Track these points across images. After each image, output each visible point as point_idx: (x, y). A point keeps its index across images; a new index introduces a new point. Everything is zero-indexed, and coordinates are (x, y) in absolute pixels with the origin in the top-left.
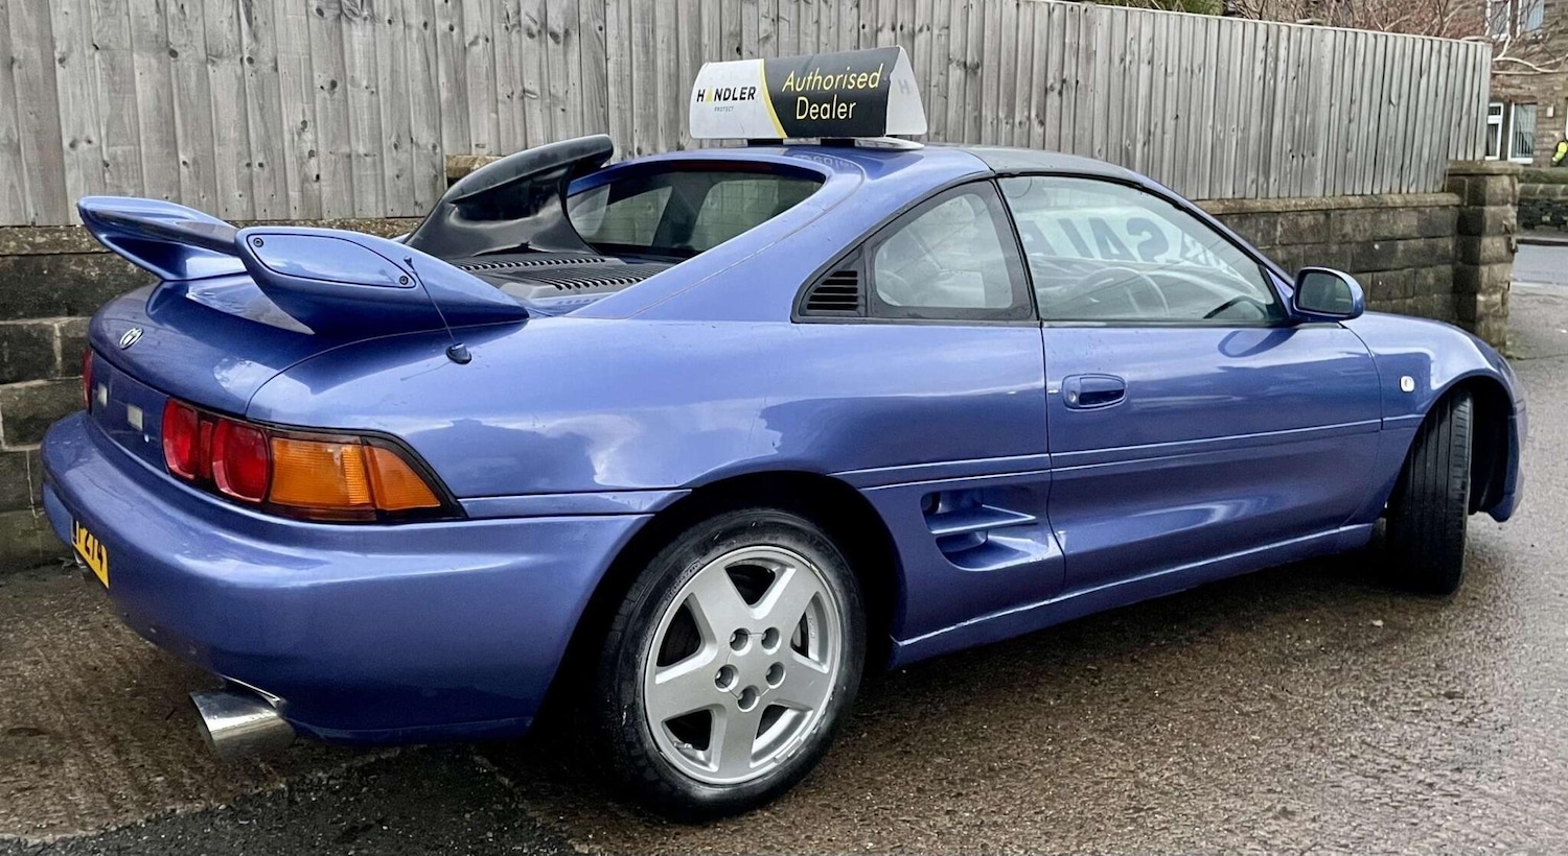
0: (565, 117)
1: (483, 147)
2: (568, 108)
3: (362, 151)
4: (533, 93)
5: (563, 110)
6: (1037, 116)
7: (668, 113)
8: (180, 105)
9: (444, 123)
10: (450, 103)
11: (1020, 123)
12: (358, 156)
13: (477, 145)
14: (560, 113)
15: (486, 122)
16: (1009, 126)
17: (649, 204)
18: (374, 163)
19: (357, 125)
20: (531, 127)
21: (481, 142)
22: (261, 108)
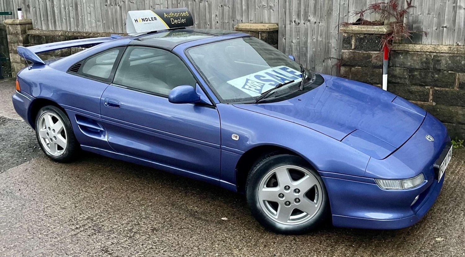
1: (252, 21)
3: (226, 22)
4: (265, 6)
5: (273, 10)
8: (196, 12)
9: (243, 15)
10: (245, 10)
12: (226, 23)
13: (251, 20)
14: (272, 11)
15: (253, 14)
18: (229, 25)
19: (225, 15)
20: (264, 15)
21: (252, 20)
22: (209, 12)
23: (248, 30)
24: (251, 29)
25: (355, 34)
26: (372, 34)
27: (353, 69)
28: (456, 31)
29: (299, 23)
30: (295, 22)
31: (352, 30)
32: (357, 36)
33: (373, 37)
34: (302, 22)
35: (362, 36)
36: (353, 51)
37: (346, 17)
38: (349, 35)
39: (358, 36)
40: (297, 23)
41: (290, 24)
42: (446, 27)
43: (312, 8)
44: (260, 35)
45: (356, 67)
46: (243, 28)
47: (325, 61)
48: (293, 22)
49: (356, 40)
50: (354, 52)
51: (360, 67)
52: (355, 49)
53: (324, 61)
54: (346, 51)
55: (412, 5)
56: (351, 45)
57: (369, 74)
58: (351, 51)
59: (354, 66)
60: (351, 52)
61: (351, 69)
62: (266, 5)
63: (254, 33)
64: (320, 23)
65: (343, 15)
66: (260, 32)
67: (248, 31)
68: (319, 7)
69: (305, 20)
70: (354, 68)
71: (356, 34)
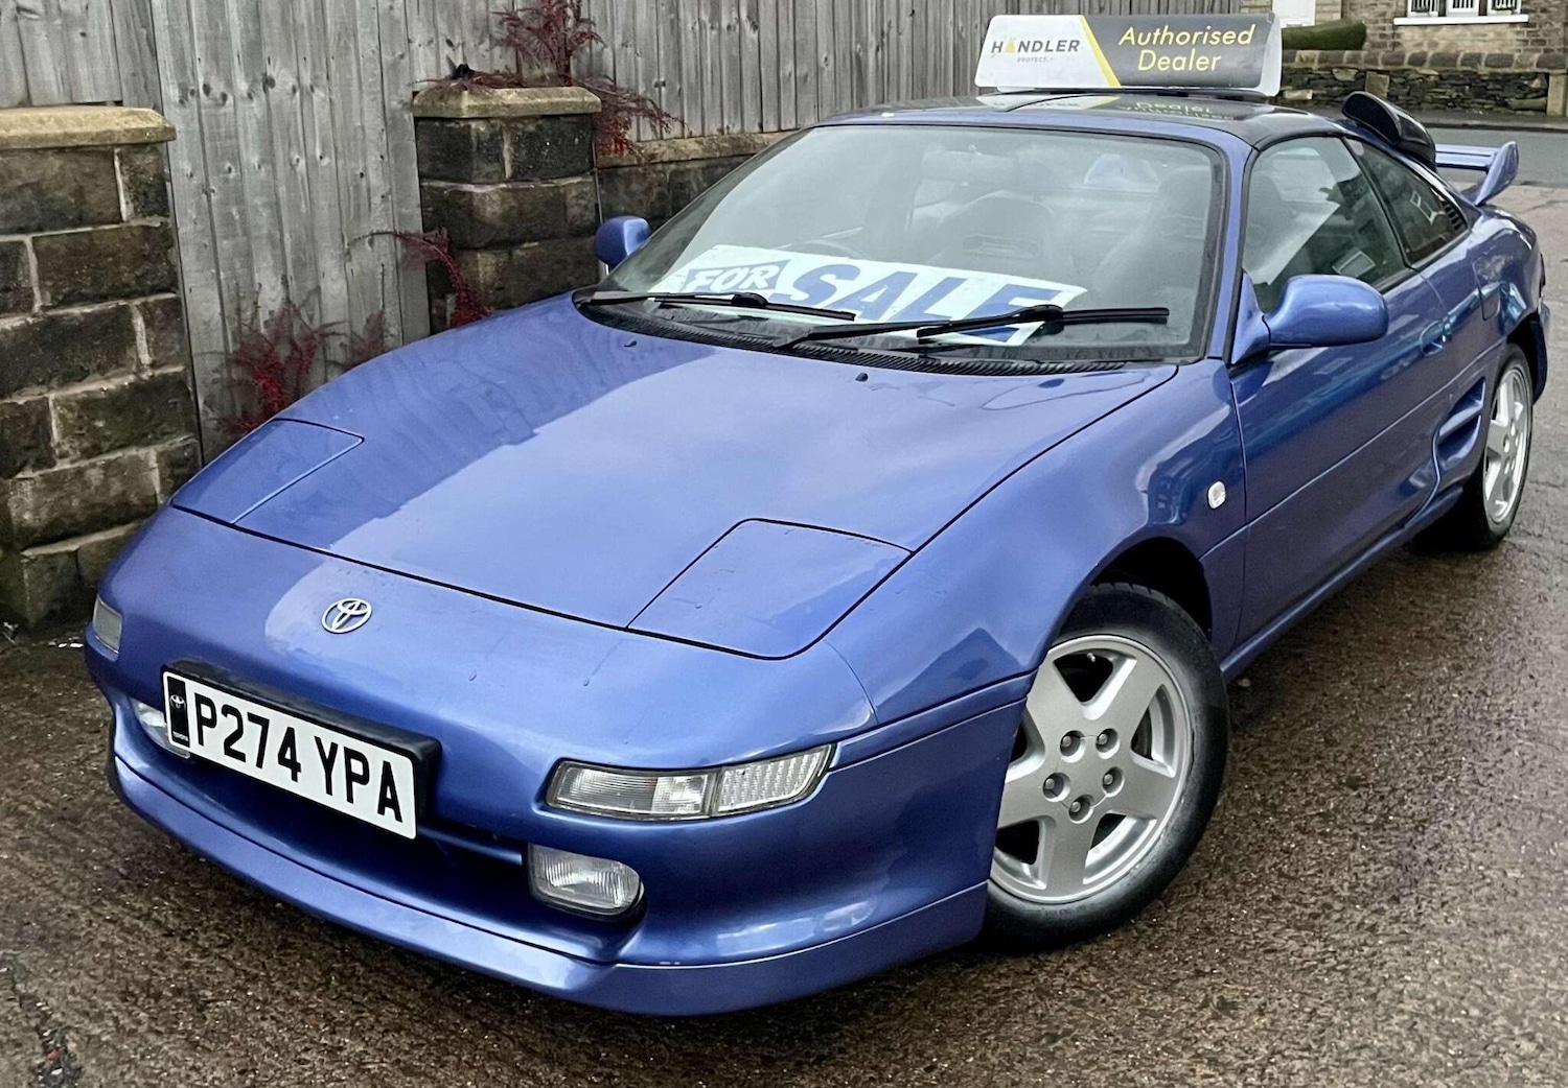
0: (86, 45)
2: (90, 31)
5: (83, 35)
6: (749, 17)
7: (246, 30)
11: (729, 27)
16: (714, 32)
17: (228, 165)
23: (51, 144)
24: (73, 136)
25: (509, 120)
26: (556, 117)
27: (518, 252)
28: (685, 92)
29: (224, 97)
30: (207, 89)
31: (508, 106)
32: (516, 128)
33: (563, 125)
34: (242, 86)
35: (531, 128)
36: (510, 186)
37: (403, 62)
38: (493, 126)
39: (520, 126)
40: (218, 96)
41: (181, 102)
42: (664, 84)
43: (276, 23)
44: (117, 164)
45: (525, 245)
46: (13, 132)
47: (353, 251)
48: (201, 91)
49: (516, 145)
50: (514, 191)
51: (536, 244)
52: (514, 177)
53: (348, 253)
54: (489, 189)
55: (584, 15)
56: (503, 160)
57: (569, 259)
58: (504, 186)
59: (518, 242)
60: (503, 189)
61: (510, 254)
62: (41, 10)
63: (83, 159)
64: (316, 89)
65: (394, 54)
66: (117, 151)
67: (46, 149)
68: (305, 22)
69: (250, 79)
70: (522, 250)
71: (513, 120)
